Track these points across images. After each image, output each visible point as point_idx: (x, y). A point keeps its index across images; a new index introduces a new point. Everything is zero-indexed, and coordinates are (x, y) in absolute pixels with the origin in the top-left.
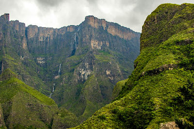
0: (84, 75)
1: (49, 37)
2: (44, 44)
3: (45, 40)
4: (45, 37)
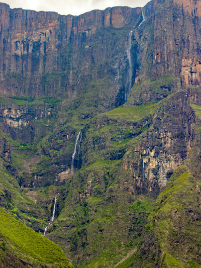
0: (155, 171)
1: (45, 43)
2: (27, 63)
3: (30, 51)
4: (30, 43)
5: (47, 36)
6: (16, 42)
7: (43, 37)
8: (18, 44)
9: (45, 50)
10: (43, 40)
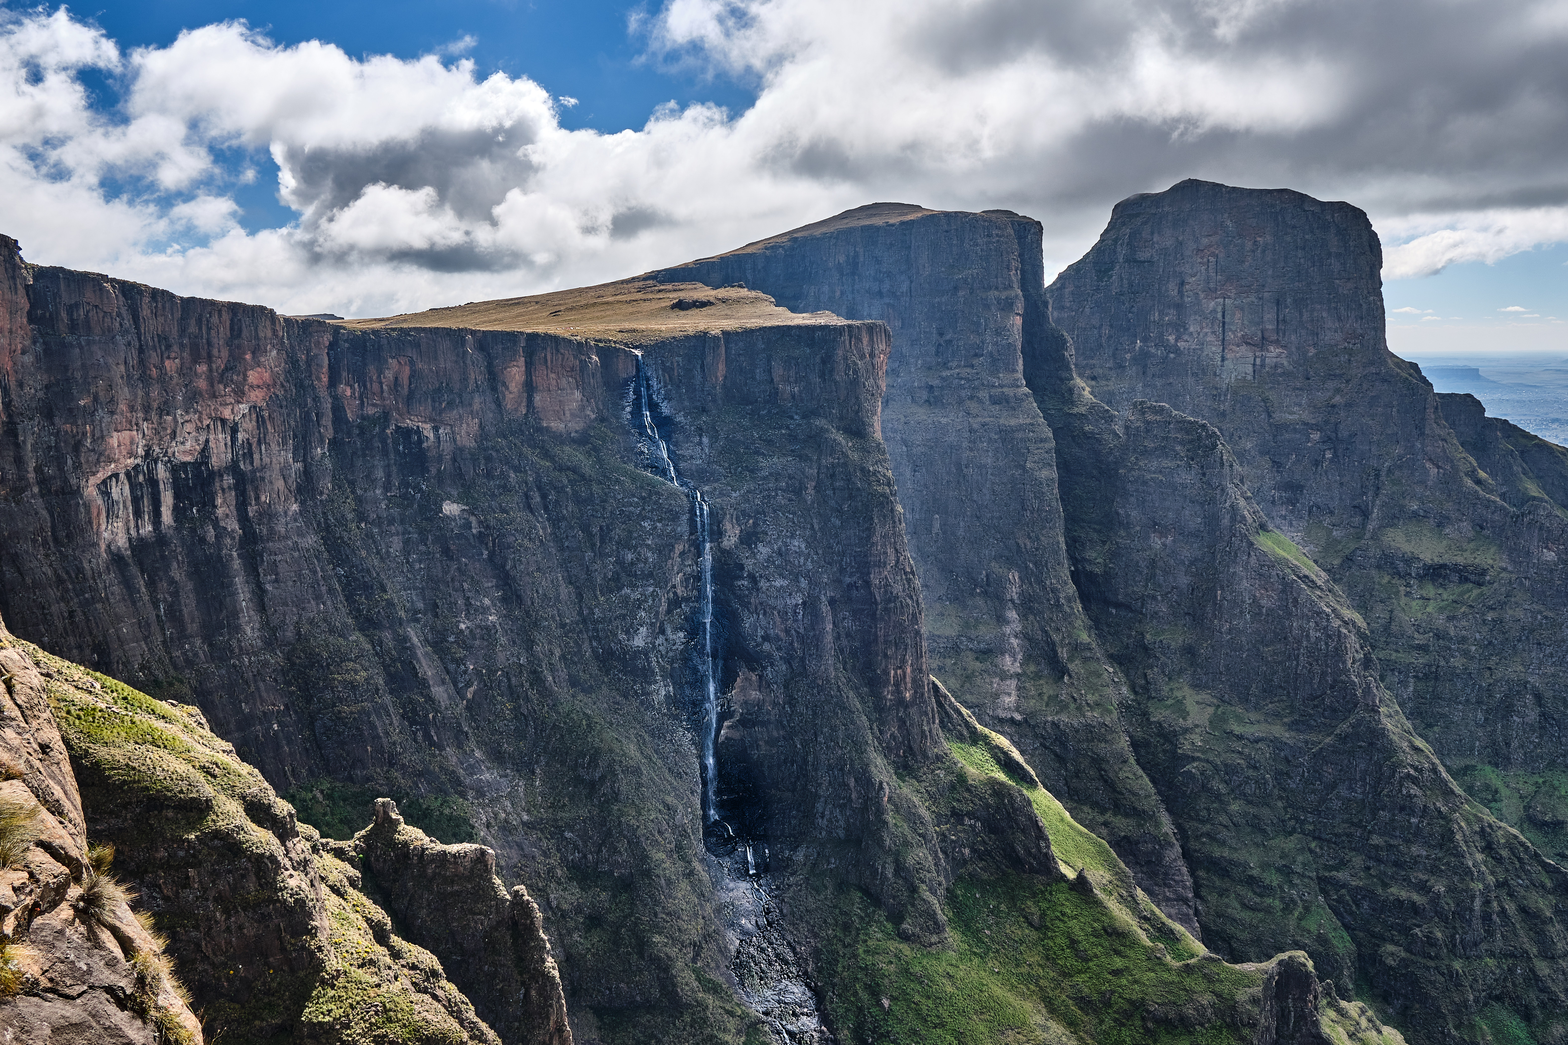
1: (233, 468)
2: (175, 594)
3: (167, 517)
4: (162, 472)
5: (241, 436)
6: (104, 482)
7: (219, 442)
8: (115, 493)
9: (242, 506)
10: (220, 456)
